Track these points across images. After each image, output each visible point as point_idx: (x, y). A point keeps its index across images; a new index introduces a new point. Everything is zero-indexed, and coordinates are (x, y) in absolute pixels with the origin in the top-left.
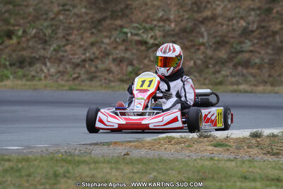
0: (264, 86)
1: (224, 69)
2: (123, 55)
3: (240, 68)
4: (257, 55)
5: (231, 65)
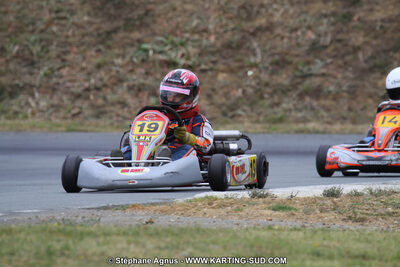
0: (342, 123)
1: (286, 100)
2: (142, 81)
3: (308, 99)
4: (332, 80)
5: (294, 95)
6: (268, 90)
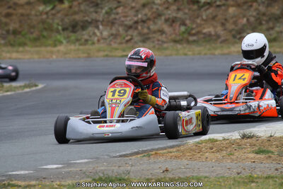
1: (278, 25)
2: (174, 15)
6: (265, 18)
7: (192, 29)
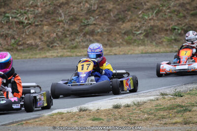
1: (77, 37)
2: (7, 32)
3: (88, 36)
4: (98, 26)
5: (81, 35)
6: (68, 33)
7: (19, 41)
